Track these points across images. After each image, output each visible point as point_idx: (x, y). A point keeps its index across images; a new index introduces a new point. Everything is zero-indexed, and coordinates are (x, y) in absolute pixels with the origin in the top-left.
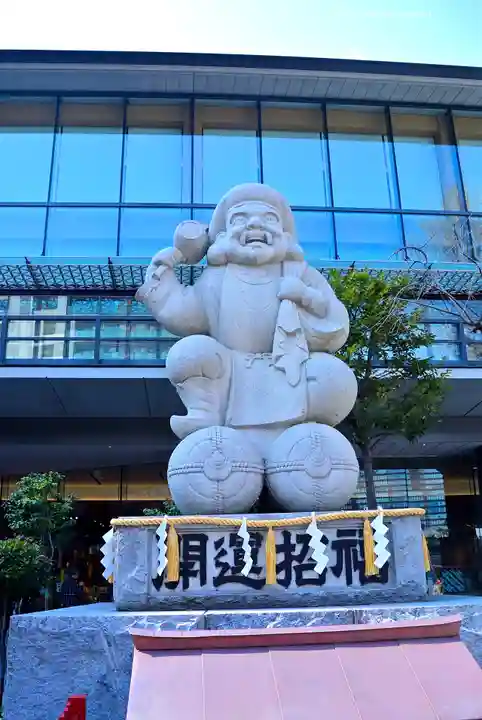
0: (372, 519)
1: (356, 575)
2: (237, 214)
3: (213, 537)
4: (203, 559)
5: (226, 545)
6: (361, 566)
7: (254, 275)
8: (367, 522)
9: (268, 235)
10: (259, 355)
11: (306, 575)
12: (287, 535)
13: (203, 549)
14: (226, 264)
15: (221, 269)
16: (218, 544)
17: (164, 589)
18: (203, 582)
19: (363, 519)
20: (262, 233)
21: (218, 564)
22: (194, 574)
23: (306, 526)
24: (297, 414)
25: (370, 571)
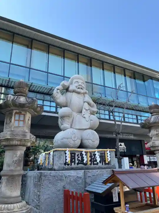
0: (107, 151)
1: (104, 163)
2: (76, 82)
3: (77, 154)
4: (75, 159)
5: (79, 156)
6: (105, 161)
7: (79, 96)
8: (106, 152)
9: (83, 88)
10: (78, 113)
11: (95, 163)
12: (91, 154)
13: (75, 156)
14: (73, 92)
15: (72, 93)
16: (78, 155)
17: (66, 166)
18: (75, 164)
19: (105, 151)
20: (81, 87)
21: (78, 160)
22: (73, 162)
23: (95, 152)
24: (88, 127)
25: (107, 162)
